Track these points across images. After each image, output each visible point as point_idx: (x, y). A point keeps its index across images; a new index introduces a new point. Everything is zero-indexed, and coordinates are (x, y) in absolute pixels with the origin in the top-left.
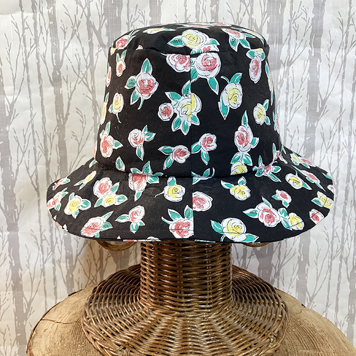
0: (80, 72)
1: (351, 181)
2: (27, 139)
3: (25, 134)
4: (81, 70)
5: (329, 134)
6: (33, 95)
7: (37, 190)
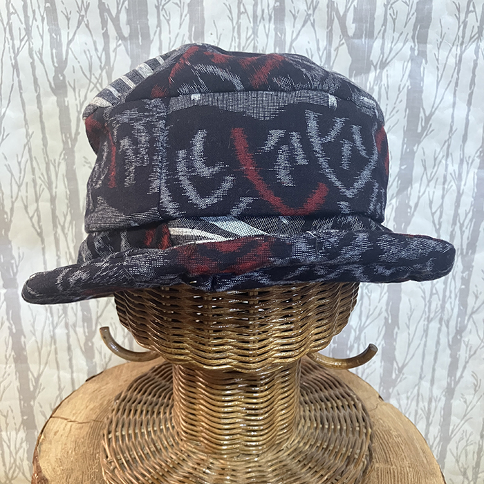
0: (93, 76)
1: (458, 224)
2: (23, 167)
3: (19, 160)
4: (93, 72)
5: (433, 162)
6: (27, 107)
7: (40, 234)
